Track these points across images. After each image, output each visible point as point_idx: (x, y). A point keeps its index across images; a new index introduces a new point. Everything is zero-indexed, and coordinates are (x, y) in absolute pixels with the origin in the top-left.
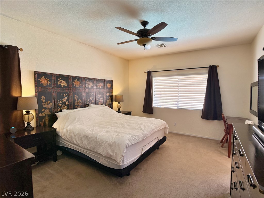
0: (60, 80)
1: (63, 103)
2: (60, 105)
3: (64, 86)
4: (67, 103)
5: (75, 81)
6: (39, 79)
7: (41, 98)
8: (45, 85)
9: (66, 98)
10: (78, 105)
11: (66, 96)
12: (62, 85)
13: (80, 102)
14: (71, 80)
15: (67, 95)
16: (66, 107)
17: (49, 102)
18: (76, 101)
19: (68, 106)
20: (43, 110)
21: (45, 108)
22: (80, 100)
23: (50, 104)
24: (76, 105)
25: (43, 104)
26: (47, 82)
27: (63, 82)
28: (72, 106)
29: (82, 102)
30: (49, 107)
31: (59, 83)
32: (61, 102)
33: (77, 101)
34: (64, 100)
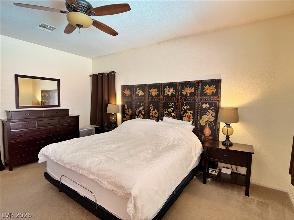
0: (138, 90)
1: (140, 112)
2: (137, 113)
3: (141, 95)
4: (143, 112)
5: (151, 89)
6: (124, 91)
7: (125, 106)
8: (127, 96)
9: (142, 107)
10: (153, 116)
11: (142, 106)
12: (140, 94)
13: (156, 113)
14: (147, 89)
15: (143, 104)
16: (142, 116)
17: (130, 110)
18: (151, 112)
19: (143, 115)
20: (126, 115)
21: (127, 114)
22: (156, 110)
23: (130, 111)
24: (151, 116)
25: (126, 110)
26: (128, 93)
27: (141, 91)
28: (147, 116)
29: (158, 113)
30: (130, 113)
31: (137, 93)
32: (138, 111)
33: (153, 111)
34: (141, 109)
